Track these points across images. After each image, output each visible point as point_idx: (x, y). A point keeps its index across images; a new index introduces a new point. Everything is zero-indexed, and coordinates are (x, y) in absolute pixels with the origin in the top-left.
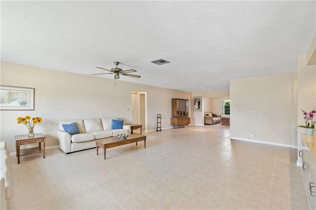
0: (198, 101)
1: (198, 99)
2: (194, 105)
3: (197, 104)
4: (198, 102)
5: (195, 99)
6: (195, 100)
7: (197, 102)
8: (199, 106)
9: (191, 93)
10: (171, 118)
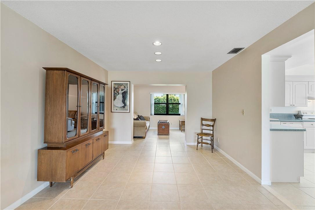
0: (122, 90)
1: (122, 87)
2: (114, 99)
3: (120, 97)
4: (123, 93)
5: (116, 87)
6: (115, 89)
7: (120, 92)
8: (124, 101)
9: (106, 72)
10: (39, 151)
